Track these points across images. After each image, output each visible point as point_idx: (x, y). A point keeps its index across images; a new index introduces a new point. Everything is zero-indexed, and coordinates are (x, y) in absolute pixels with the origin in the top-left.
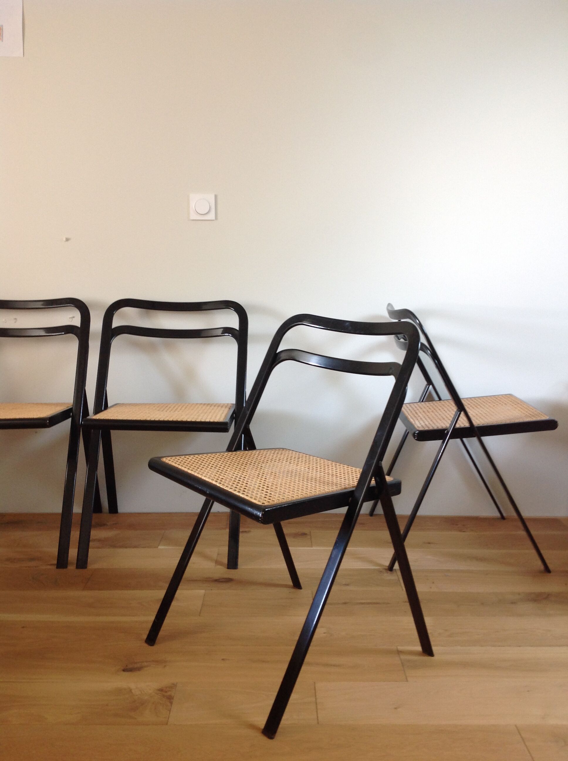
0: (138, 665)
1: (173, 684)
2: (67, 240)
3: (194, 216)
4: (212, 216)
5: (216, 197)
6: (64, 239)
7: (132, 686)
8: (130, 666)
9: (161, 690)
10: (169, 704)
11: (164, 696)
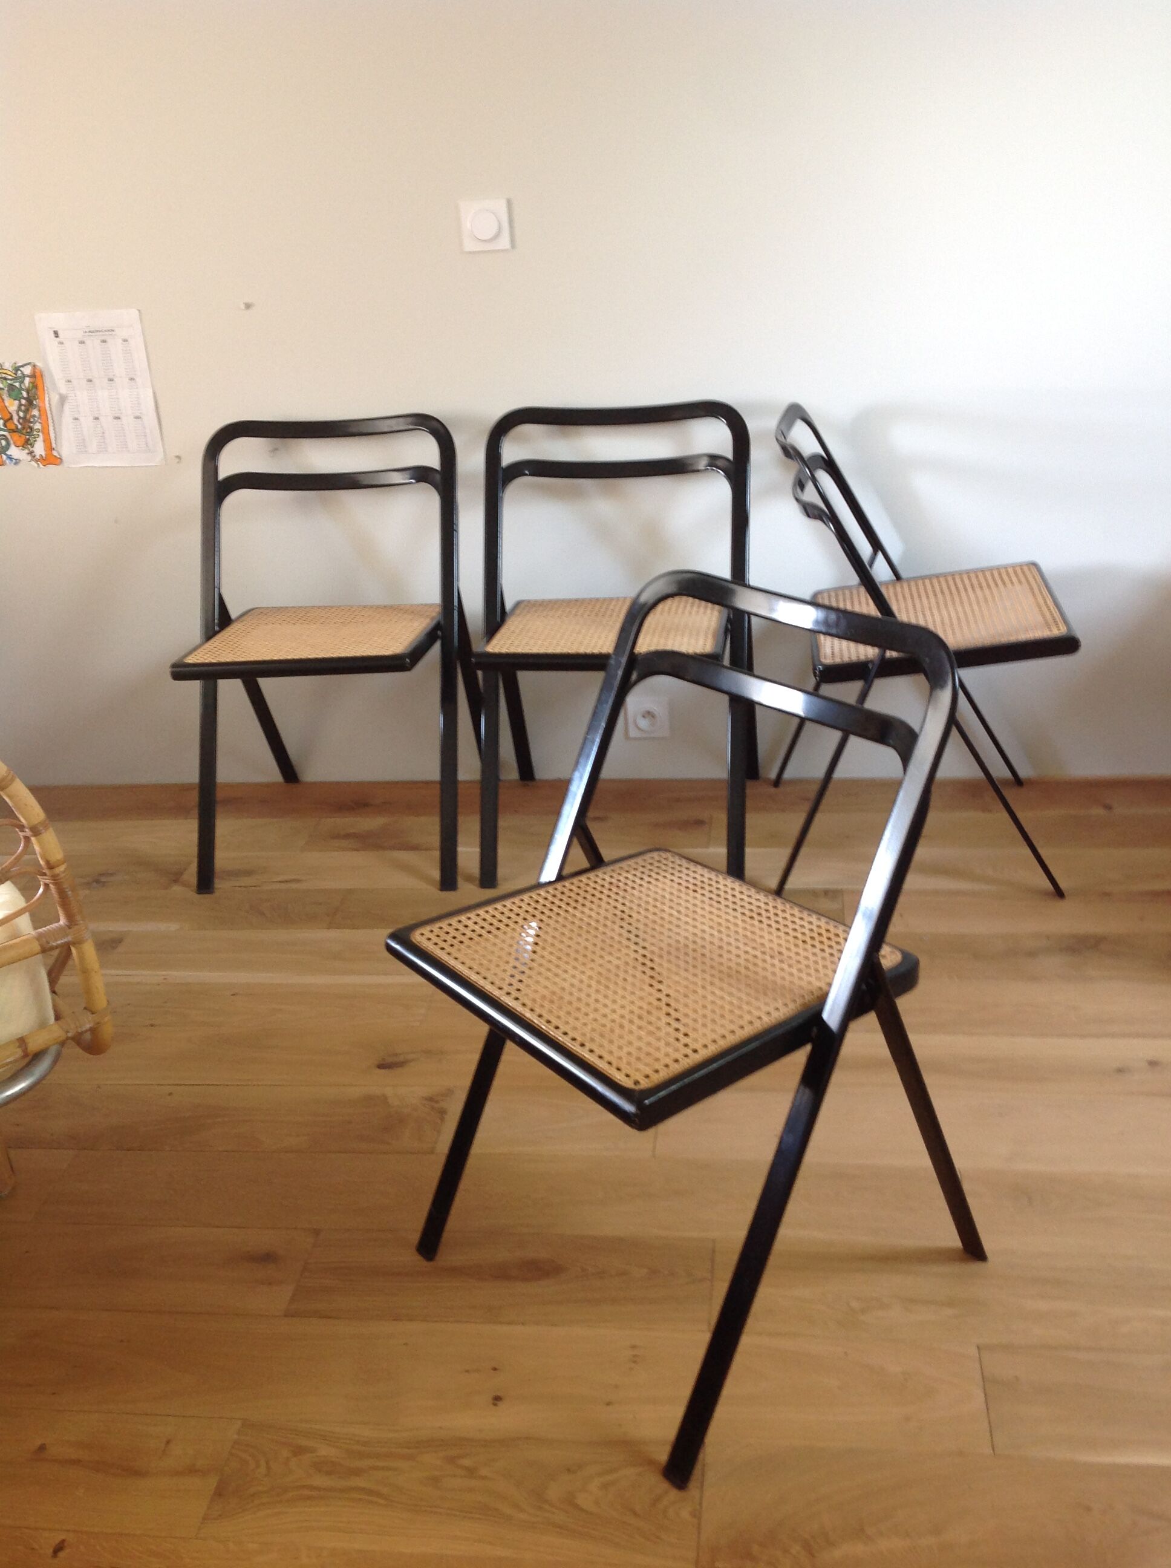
0: (401, 1058)
1: (449, 1090)
2: (248, 306)
3: (469, 246)
4: (504, 242)
5: (509, 203)
6: (242, 306)
7: (389, 1091)
8: (389, 1060)
9: (430, 1099)
10: (439, 1121)
11: (433, 1108)
